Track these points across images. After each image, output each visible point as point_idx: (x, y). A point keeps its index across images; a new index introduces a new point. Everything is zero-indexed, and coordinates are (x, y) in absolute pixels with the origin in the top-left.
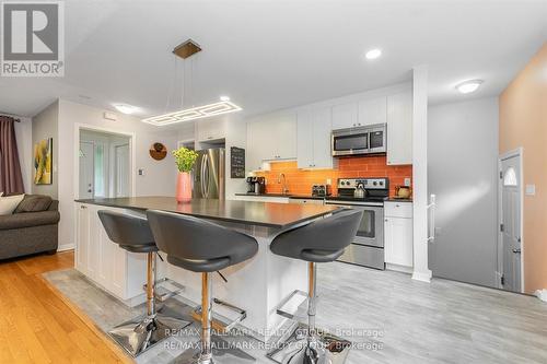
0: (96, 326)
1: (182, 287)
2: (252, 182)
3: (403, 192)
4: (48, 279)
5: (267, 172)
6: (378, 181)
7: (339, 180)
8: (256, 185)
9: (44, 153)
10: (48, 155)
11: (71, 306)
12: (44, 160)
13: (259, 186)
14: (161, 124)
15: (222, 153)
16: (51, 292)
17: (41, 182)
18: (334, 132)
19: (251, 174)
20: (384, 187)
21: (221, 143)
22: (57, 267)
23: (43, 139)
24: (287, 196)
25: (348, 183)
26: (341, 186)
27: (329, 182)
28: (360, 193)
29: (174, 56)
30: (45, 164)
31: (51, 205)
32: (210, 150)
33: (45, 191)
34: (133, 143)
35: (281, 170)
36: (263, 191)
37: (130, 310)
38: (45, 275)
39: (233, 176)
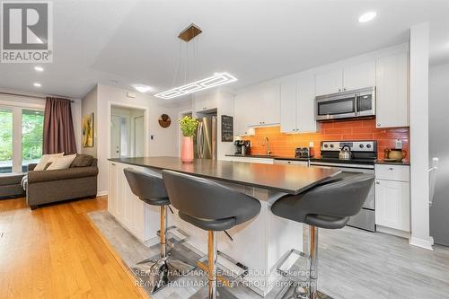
0: (123, 261)
1: (188, 236)
2: (239, 145)
3: (394, 155)
4: (91, 218)
5: (252, 136)
6: (365, 144)
7: (322, 143)
8: (243, 147)
9: (89, 124)
10: (91, 126)
11: (105, 242)
12: (89, 129)
13: (245, 149)
14: (170, 97)
15: (214, 120)
16: (92, 228)
17: (87, 145)
18: (317, 98)
19: (238, 138)
20: (371, 149)
21: (214, 113)
22: (97, 208)
23: (88, 114)
24: (271, 157)
25: (332, 146)
26: (324, 149)
27: (311, 145)
28: (346, 156)
29: (180, 40)
30: (89, 132)
31: (92, 162)
32: (204, 119)
33: (89, 152)
34: (147, 115)
35: (264, 134)
36: (248, 153)
37: (147, 249)
38: (89, 214)
39: (224, 140)
